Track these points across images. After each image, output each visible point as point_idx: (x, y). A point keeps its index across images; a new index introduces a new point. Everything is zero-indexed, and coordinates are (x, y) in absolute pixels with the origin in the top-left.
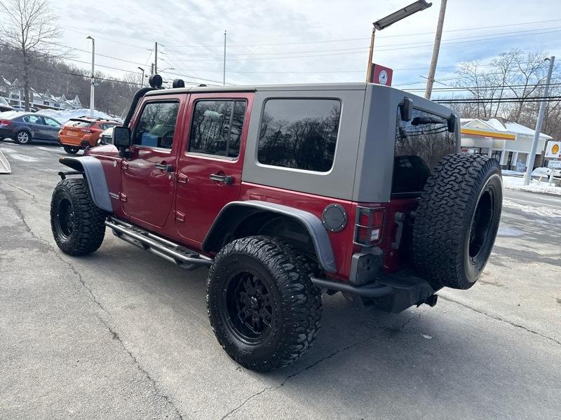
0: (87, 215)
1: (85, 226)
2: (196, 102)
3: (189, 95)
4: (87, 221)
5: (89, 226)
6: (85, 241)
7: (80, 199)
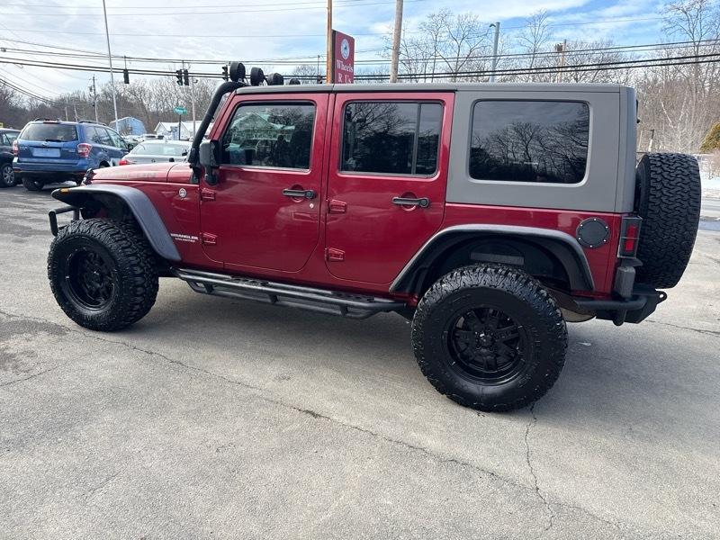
0: (139, 271)
1: (138, 286)
2: (346, 104)
3: (332, 95)
4: (139, 279)
5: (142, 286)
6: (138, 307)
7: (123, 248)
